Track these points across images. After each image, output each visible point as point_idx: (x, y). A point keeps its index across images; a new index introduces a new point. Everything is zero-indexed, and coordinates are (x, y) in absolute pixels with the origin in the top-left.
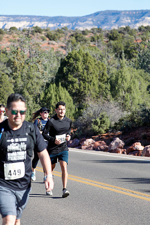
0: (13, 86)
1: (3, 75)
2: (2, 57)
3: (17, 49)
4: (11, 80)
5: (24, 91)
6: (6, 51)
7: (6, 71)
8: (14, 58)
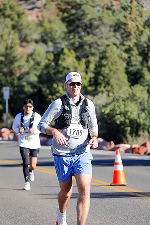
0: (125, 65)
1: (108, 46)
2: (105, 16)
3: (131, 2)
4: (122, 55)
5: (144, 72)
6: (113, 6)
7: (113, 40)
8: (125, 17)
